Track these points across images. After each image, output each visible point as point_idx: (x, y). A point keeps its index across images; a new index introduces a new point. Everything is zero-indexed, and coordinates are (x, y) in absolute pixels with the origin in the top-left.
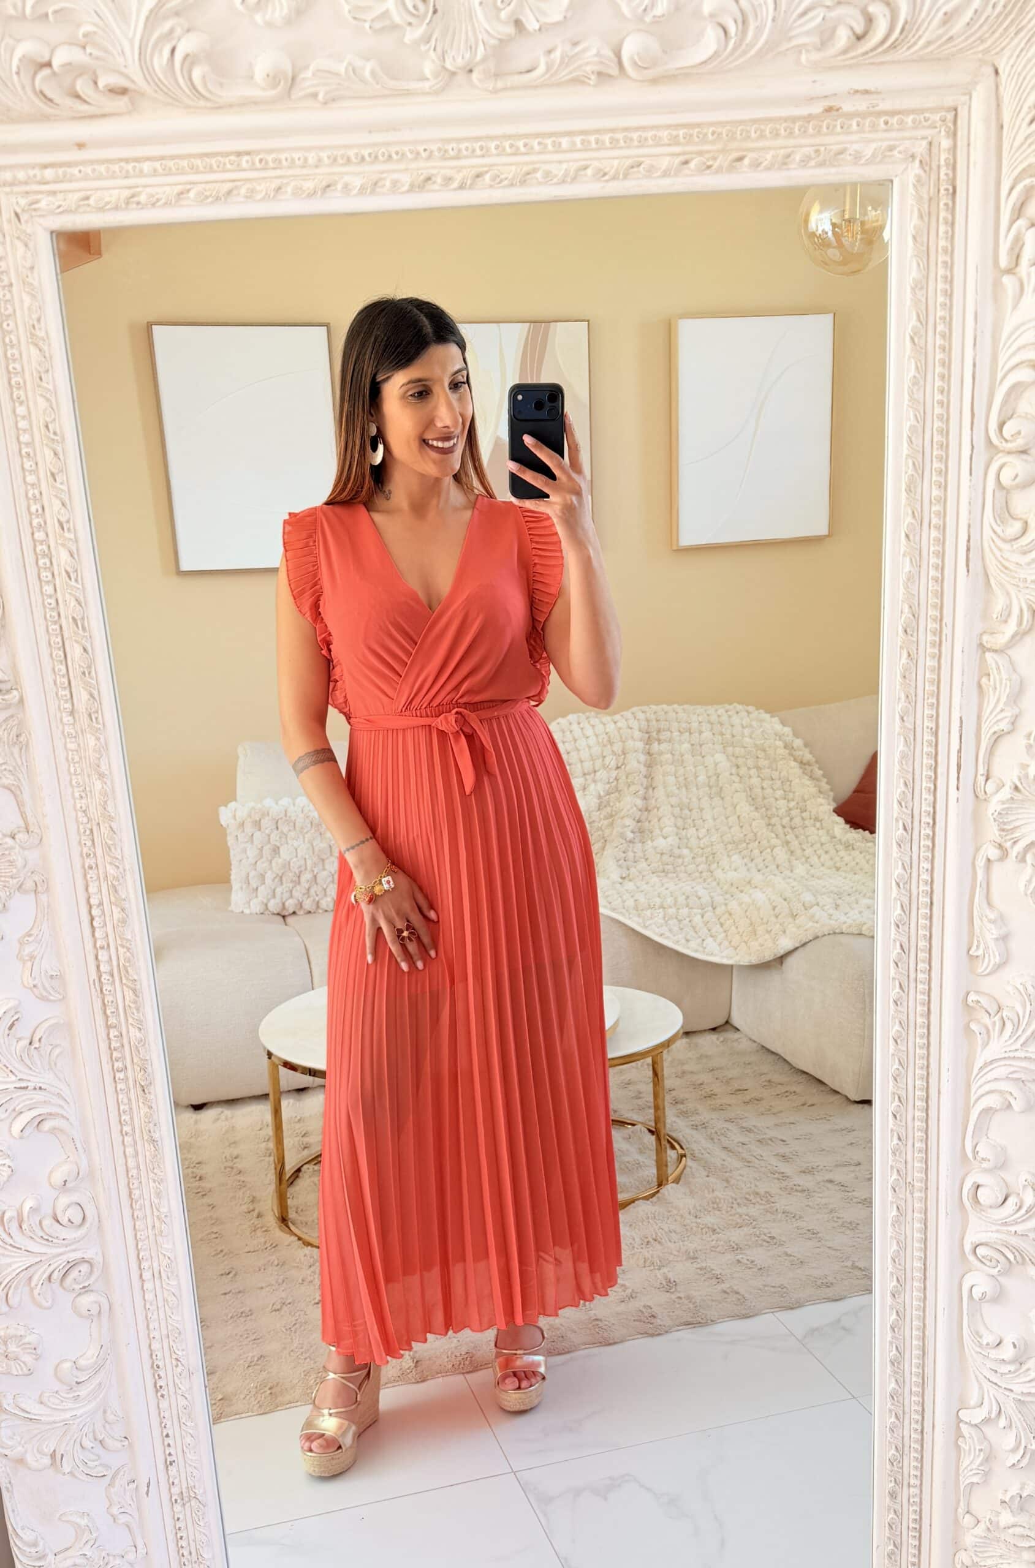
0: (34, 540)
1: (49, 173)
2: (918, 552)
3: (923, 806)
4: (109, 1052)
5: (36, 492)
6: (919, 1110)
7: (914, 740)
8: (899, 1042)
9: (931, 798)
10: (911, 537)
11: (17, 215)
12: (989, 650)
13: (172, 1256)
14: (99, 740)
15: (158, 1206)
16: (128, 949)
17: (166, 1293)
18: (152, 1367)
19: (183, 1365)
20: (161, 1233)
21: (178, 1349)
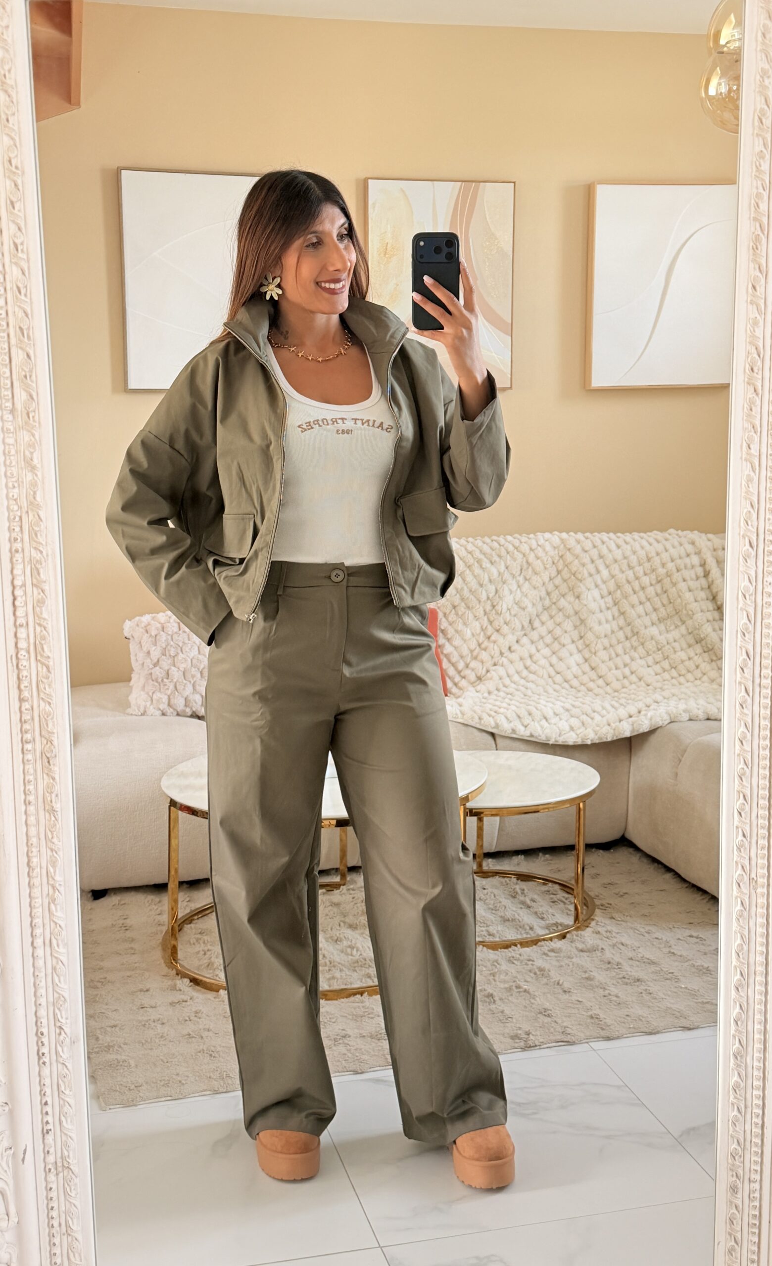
4: (19, 725)
8: (744, 743)
13: (63, 925)
14: (33, 435)
15: (53, 874)
16: (45, 628)
17: (54, 961)
18: (37, 1034)
19: (65, 1033)
20: (54, 901)
21: (62, 1017)
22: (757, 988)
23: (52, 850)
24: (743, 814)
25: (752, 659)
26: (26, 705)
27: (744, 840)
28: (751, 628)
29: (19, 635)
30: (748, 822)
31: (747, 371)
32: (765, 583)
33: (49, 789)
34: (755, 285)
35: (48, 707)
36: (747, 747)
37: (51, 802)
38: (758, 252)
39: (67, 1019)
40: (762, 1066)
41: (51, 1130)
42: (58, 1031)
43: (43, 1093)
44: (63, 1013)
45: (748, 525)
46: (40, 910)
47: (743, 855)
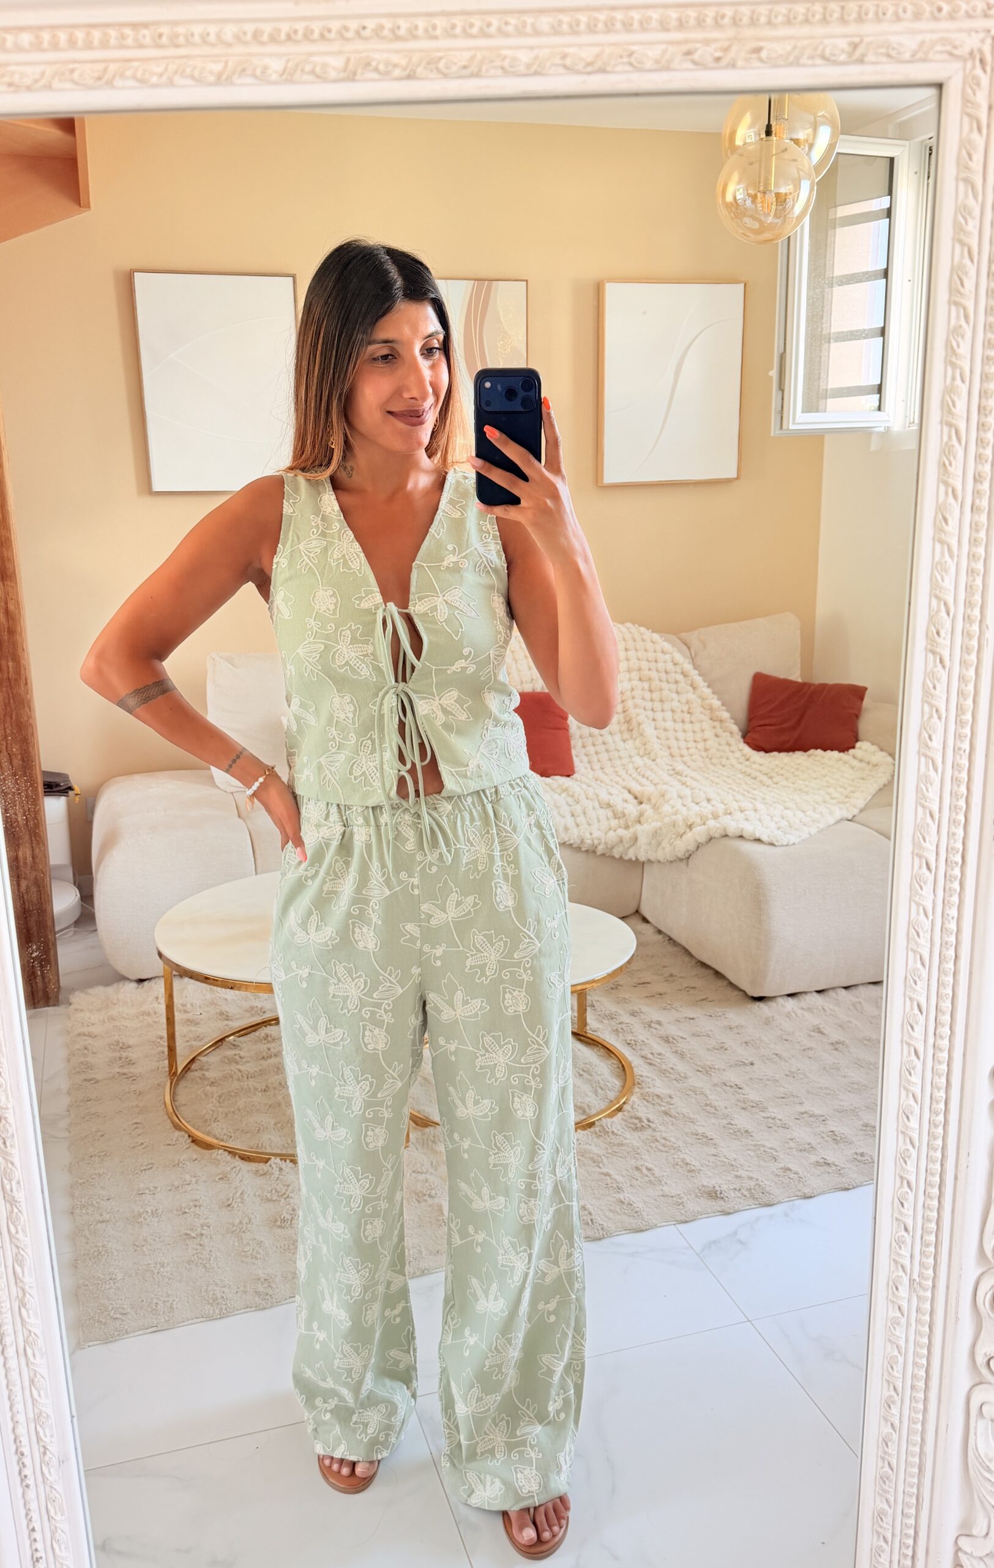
2: (956, 539)
3: (952, 841)
6: (931, 1198)
7: (943, 762)
8: (910, 1115)
9: (960, 832)
10: (950, 521)
13: (39, 1334)
15: (21, 1275)
17: (32, 1374)
18: (16, 1452)
19: (51, 1453)
20: (25, 1306)
21: (45, 1436)
22: (914, 1404)
23: (18, 1247)
24: (905, 1204)
25: (924, 1014)
27: (906, 1234)
28: (924, 973)
30: (912, 1213)
31: (930, 634)
32: (945, 916)
34: (947, 516)
36: (914, 1123)
37: (12, 1190)
38: (951, 469)
39: (52, 1436)
40: (915, 1490)
41: (41, 1558)
42: (42, 1450)
43: (29, 1517)
44: (47, 1431)
45: (925, 841)
46: (9, 1315)
47: (902, 1252)
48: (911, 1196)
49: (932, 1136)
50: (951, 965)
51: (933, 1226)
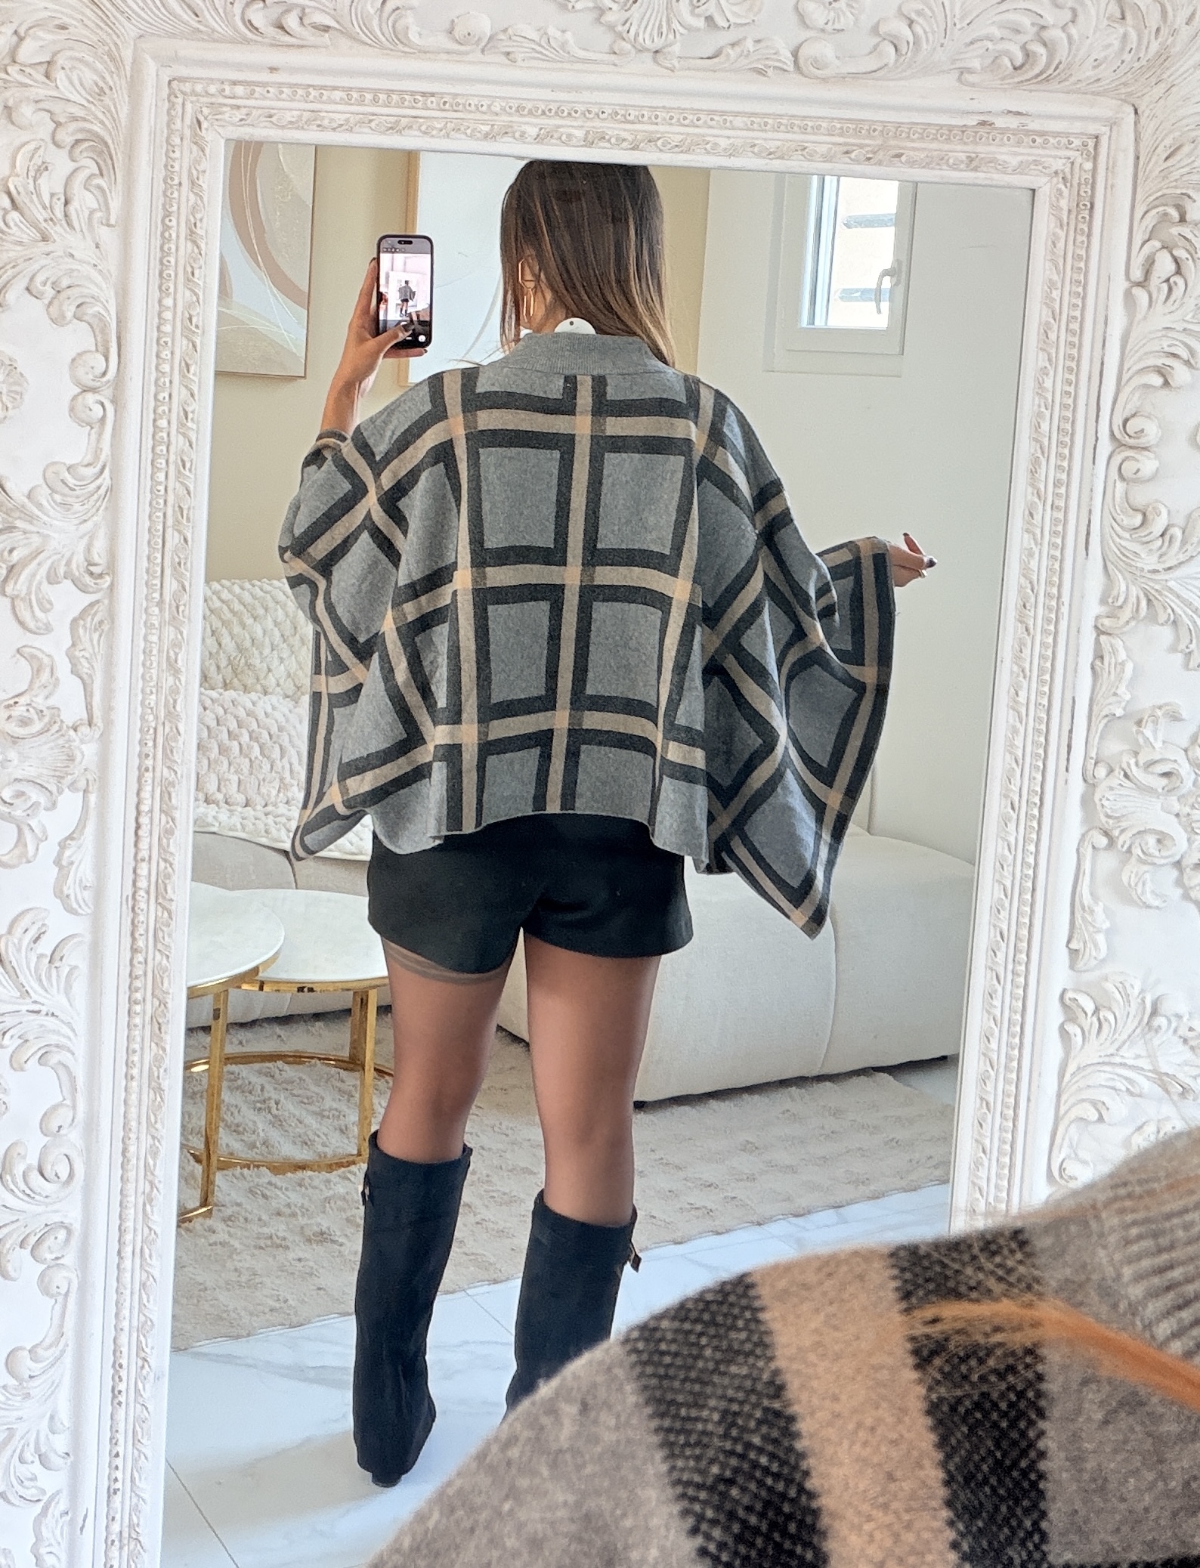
0: (155, 426)
1: (240, 90)
2: (1040, 530)
3: (1032, 784)
4: (128, 981)
5: (167, 381)
6: (1006, 1120)
7: (1027, 715)
8: (990, 1037)
9: (1040, 777)
10: (1035, 516)
11: (199, 123)
12: (1104, 633)
13: (158, 1231)
14: (181, 634)
15: (152, 1168)
16: (171, 865)
17: (145, 1275)
18: (114, 1364)
19: (150, 1367)
21: (147, 1346)
24: (984, 1125)
25: (1006, 941)
26: (140, 957)
27: (983, 1156)
28: (1007, 905)
29: (139, 871)
30: (989, 1134)
31: (1018, 607)
33: (158, 1061)
34: (1033, 512)
35: (165, 961)
36: (994, 1045)
37: (158, 1078)
39: (152, 1348)
42: (141, 1363)
43: (114, 1441)
44: (149, 1341)
45: (1010, 783)
46: (132, 1211)
48: (989, 1117)
49: (1009, 1058)
50: (1029, 897)
51: (1008, 1147)
